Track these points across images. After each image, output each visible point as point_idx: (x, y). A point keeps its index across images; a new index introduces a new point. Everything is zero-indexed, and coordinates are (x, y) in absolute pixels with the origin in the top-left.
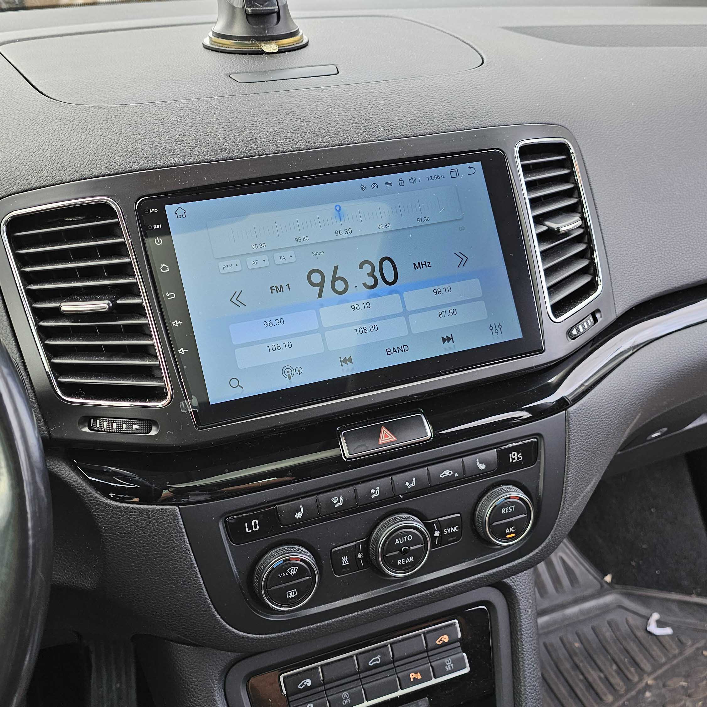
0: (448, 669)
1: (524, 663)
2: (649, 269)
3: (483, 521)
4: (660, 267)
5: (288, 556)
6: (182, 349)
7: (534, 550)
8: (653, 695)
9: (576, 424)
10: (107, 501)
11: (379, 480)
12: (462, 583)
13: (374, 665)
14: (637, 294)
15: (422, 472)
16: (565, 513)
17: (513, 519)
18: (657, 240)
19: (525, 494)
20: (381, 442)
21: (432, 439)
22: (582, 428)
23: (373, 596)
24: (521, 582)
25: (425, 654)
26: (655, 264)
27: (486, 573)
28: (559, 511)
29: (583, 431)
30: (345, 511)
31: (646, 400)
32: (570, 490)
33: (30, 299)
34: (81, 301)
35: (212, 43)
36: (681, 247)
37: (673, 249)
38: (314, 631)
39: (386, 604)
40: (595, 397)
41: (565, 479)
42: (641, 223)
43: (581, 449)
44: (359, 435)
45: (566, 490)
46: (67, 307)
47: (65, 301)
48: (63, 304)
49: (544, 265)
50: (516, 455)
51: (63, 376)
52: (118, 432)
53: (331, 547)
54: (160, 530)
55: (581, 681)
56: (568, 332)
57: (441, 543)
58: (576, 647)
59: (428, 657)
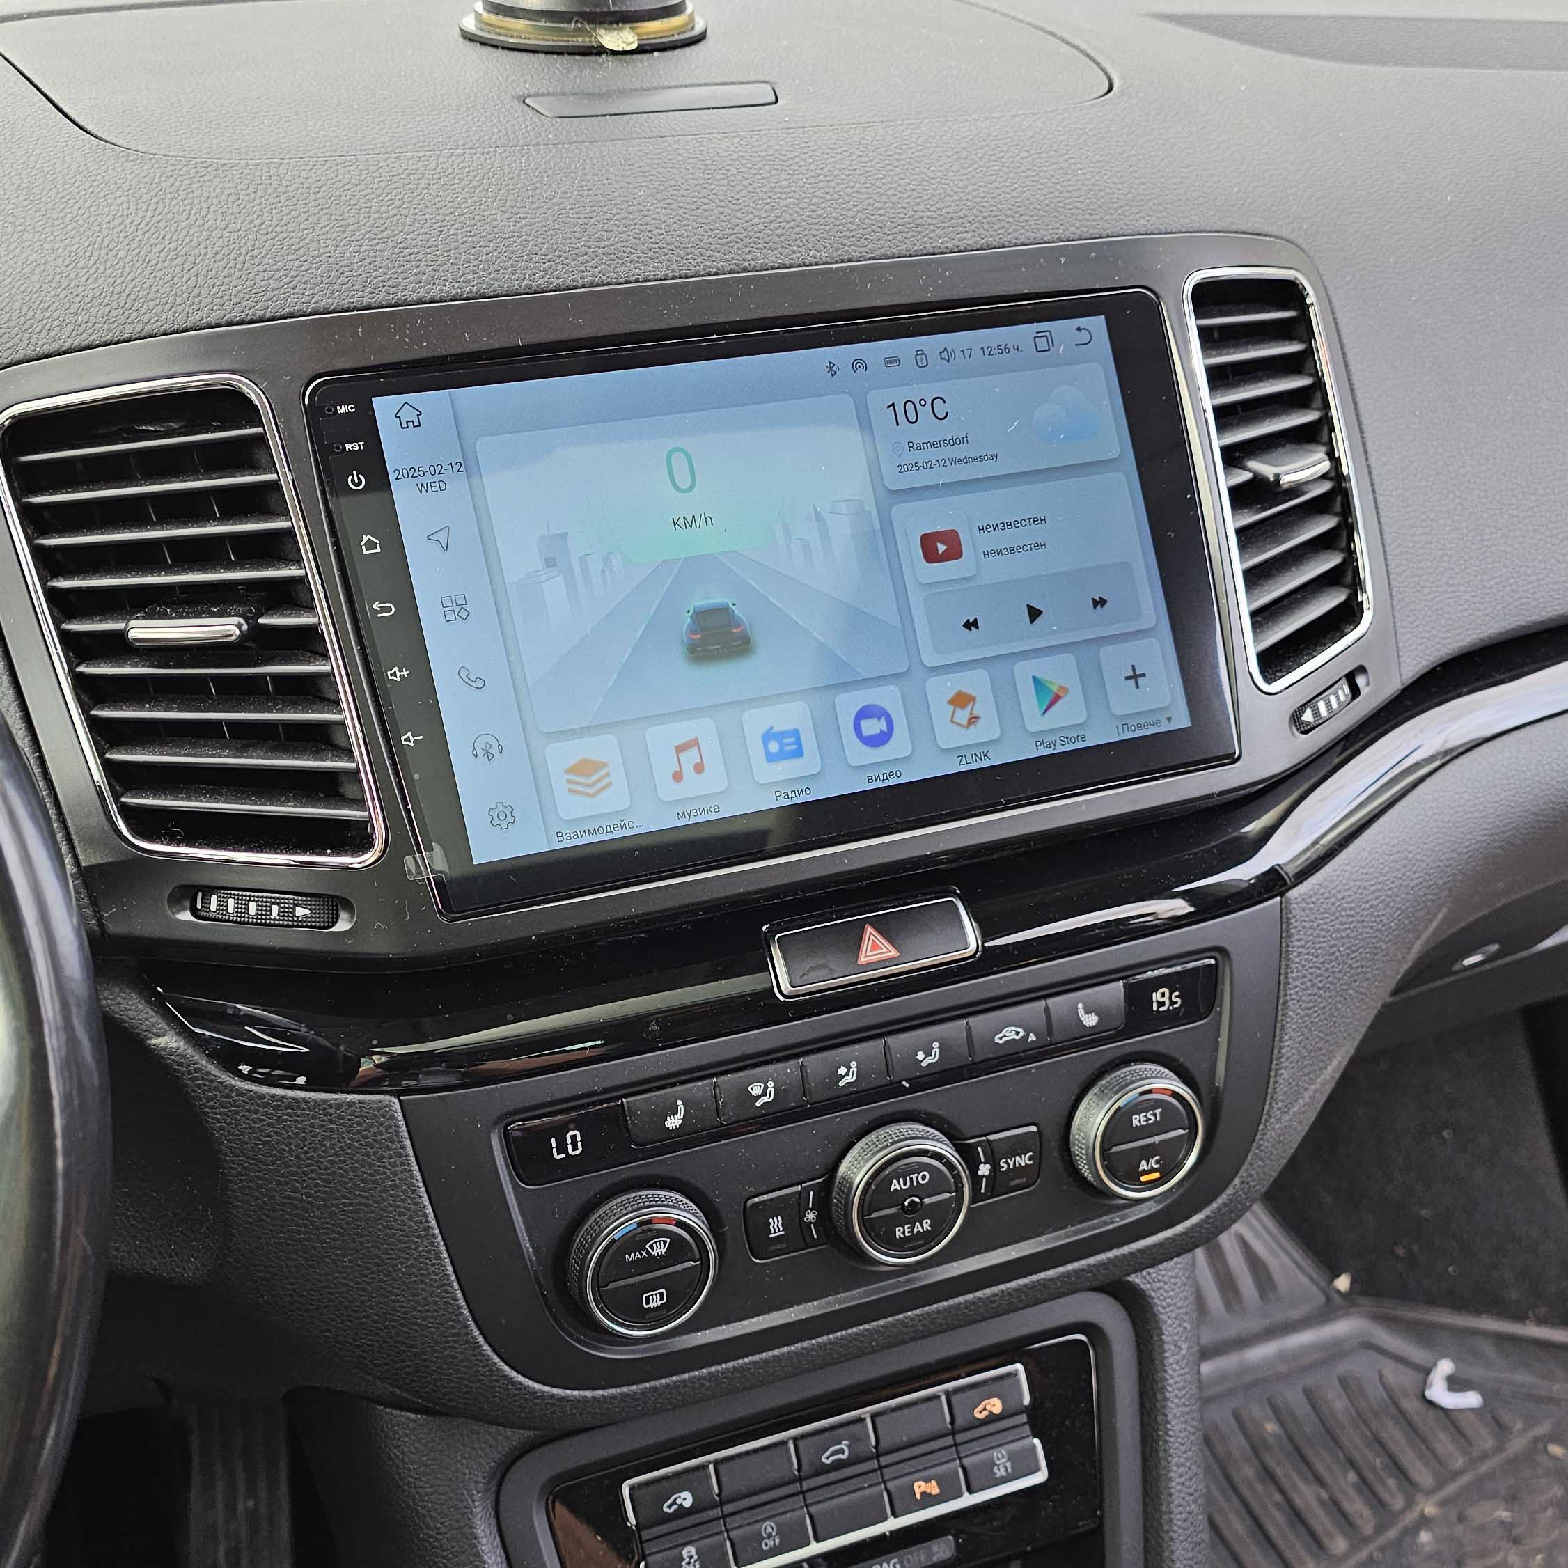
0: (1000, 1472)
1: (1169, 1462)
2: (1477, 579)
3: (1088, 1141)
4: (1501, 576)
5: (648, 1214)
6: (410, 734)
7: (1201, 1210)
8: (1435, 1540)
9: (1304, 927)
10: (233, 1082)
12: (1038, 1281)
13: (834, 1461)
14: (1448, 635)
15: (954, 1029)
16: (1274, 1129)
17: (1156, 1139)
18: (1497, 512)
19: (1185, 1082)
20: (863, 959)
21: (979, 954)
22: (1318, 936)
23: (837, 1307)
24: (1165, 1283)
25: (949, 1440)
26: (1490, 566)
27: (1091, 1260)
28: (1259, 1123)
29: (1320, 943)
30: (776, 1116)
31: (1460, 878)
32: (1285, 1076)
33: (55, 609)
34: (174, 618)
38: (702, 1385)
39: (867, 1326)
40: (1349, 868)
41: (1276, 1052)
42: (1462, 471)
43: (1314, 985)
44: (812, 944)
45: (1275, 1076)
46: (142, 630)
47: (138, 618)
48: (132, 623)
49: (1242, 560)
50: (1167, 995)
51: (134, 792)
52: (261, 924)
53: (745, 1194)
54: (357, 1150)
55: (1277, 1505)
56: (1293, 716)
57: (992, 1190)
58: (1269, 1432)
59: (956, 1445)
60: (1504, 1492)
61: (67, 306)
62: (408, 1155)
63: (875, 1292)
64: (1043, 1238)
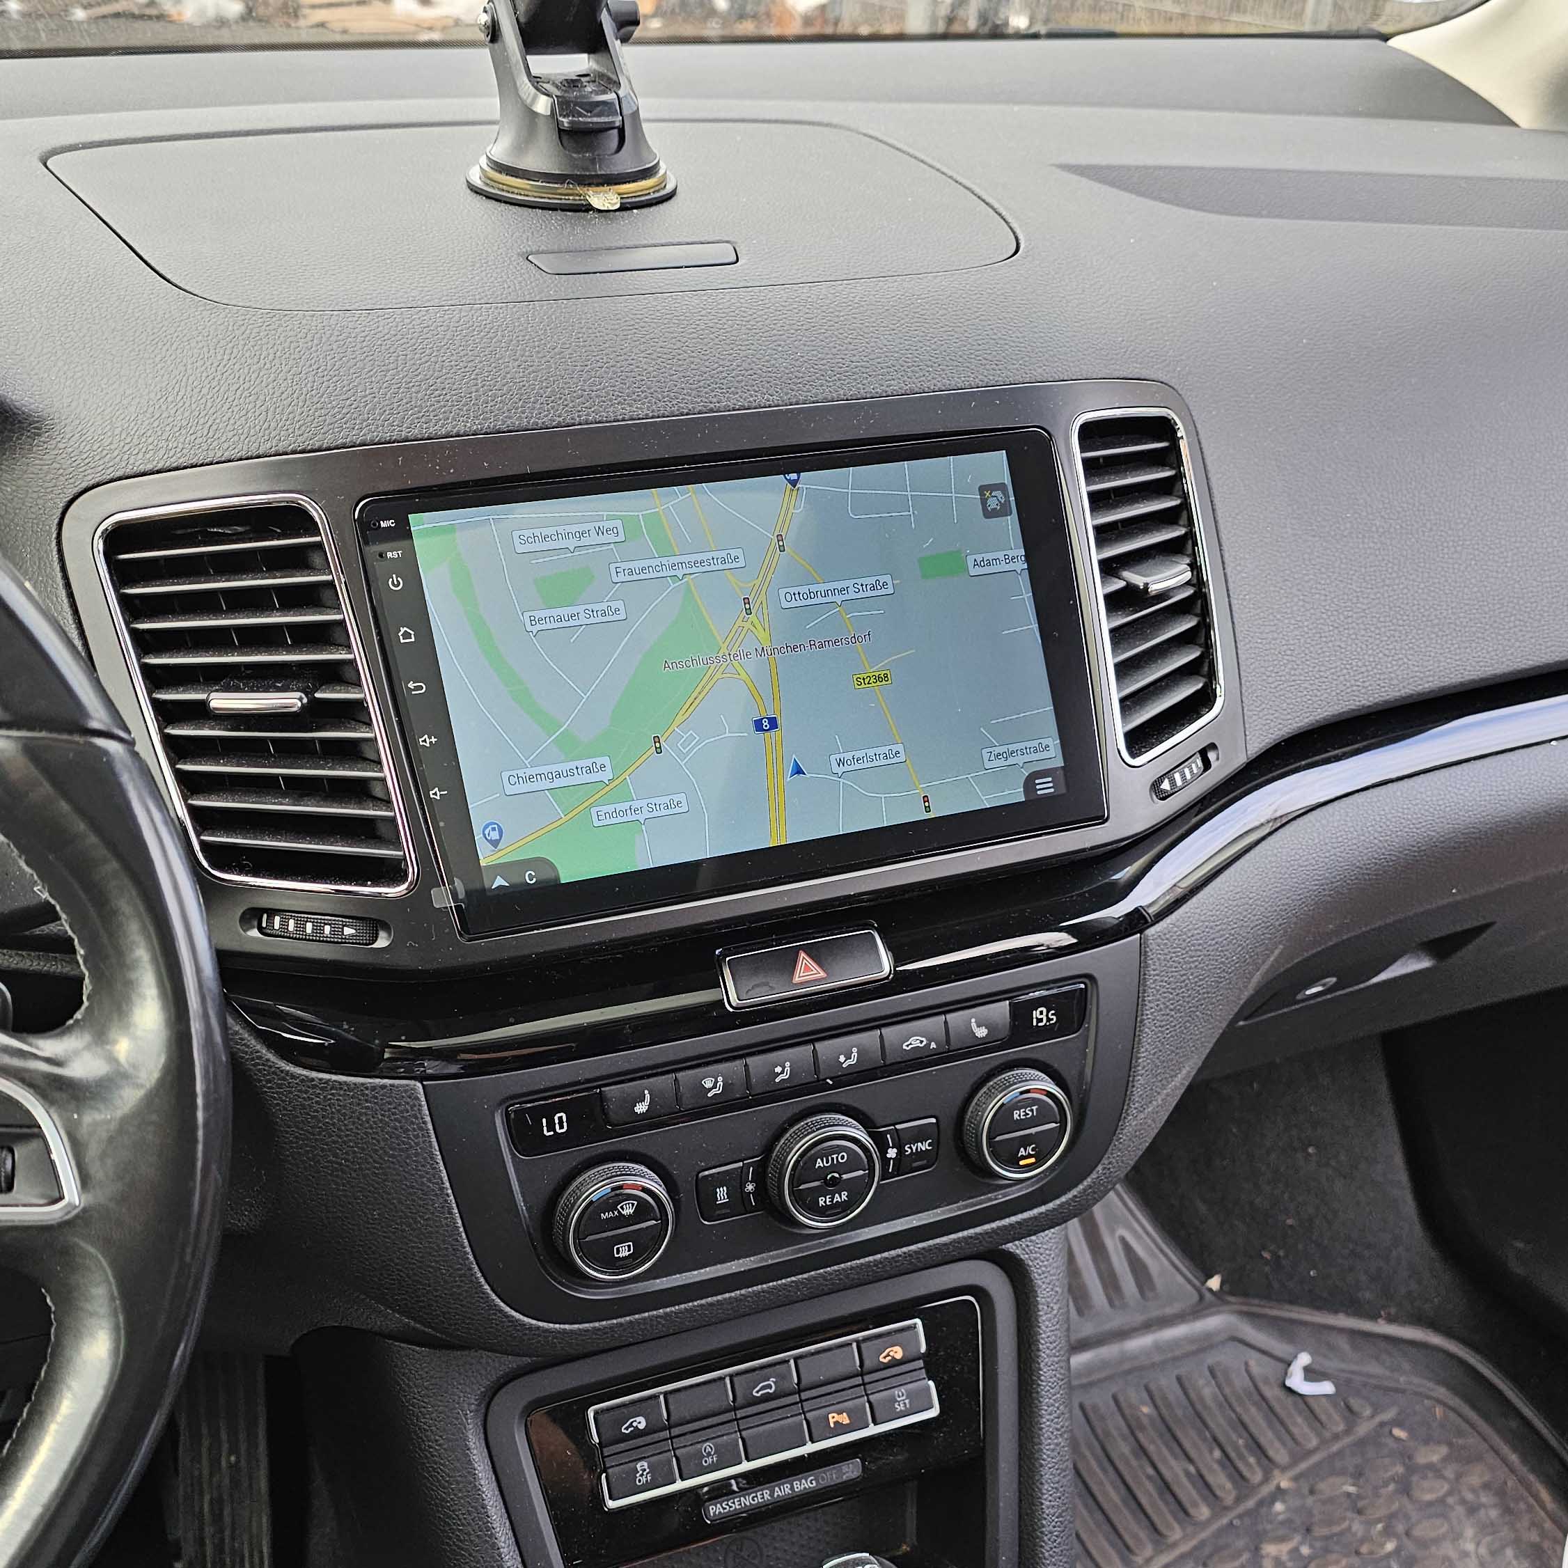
0: (900, 1408)
3: (977, 1131)
5: (618, 1183)
6: (437, 789)
7: (1070, 1190)
8: (1288, 1509)
9: (1159, 959)
10: (288, 1068)
11: (790, 1051)
13: (762, 1395)
14: (1289, 717)
15: (869, 1039)
16: (1131, 1125)
17: (1033, 1131)
19: (1058, 1084)
20: (796, 979)
21: (891, 976)
22: (1171, 966)
23: (770, 1262)
24: (1041, 1254)
25: (858, 1380)
27: (978, 1230)
28: (1119, 1120)
29: (1172, 972)
30: (724, 1105)
31: (1294, 919)
32: (1141, 1081)
33: (149, 683)
34: (248, 692)
35: (488, 182)
38: (659, 1323)
39: (793, 1279)
41: (1134, 1061)
43: (1166, 1007)
44: (757, 966)
45: (1133, 1081)
46: (221, 701)
47: (217, 691)
48: (213, 695)
49: (1114, 656)
50: (1045, 1013)
51: (210, 832)
52: (316, 941)
53: (698, 1169)
54: (387, 1124)
55: (1149, 1477)
56: (1153, 784)
57: (898, 1170)
58: (1144, 1414)
59: (864, 1384)
60: (1351, 1469)
61: (160, 433)
62: (428, 1130)
63: (801, 1250)
64: (939, 1210)
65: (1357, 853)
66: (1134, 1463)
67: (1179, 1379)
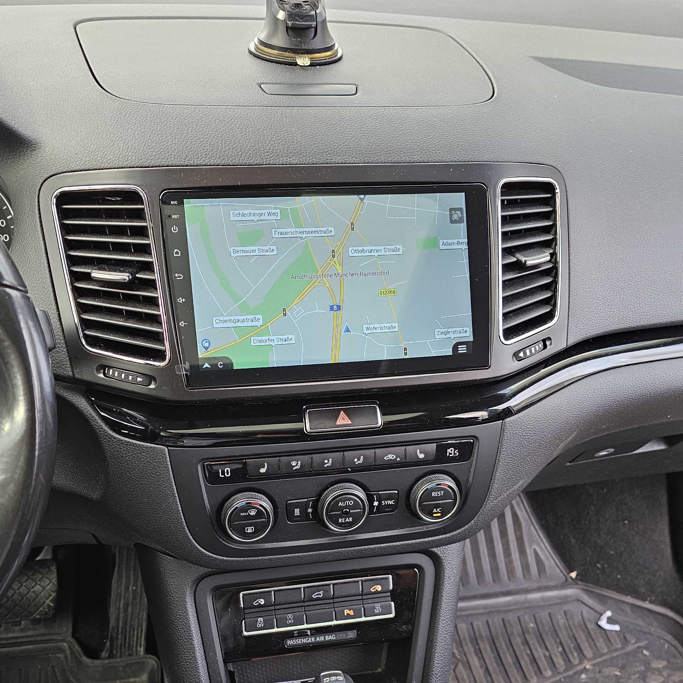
0: (377, 612)
2: (609, 308)
3: (415, 499)
5: (250, 500)
6: (183, 322)
7: (457, 530)
8: (587, 678)
9: (510, 433)
11: (332, 454)
12: (392, 545)
13: (317, 598)
14: (592, 328)
15: (370, 452)
16: (490, 505)
17: (440, 502)
18: (623, 282)
19: (456, 484)
20: (338, 423)
21: (381, 427)
22: (516, 437)
25: (360, 597)
27: (413, 541)
28: (484, 502)
29: (516, 439)
30: (300, 474)
32: (496, 486)
33: (69, 262)
34: (108, 271)
35: (257, 50)
36: (644, 291)
37: (636, 292)
41: (493, 477)
43: (512, 455)
44: (320, 415)
45: (492, 486)
46: (97, 274)
47: (96, 269)
48: (93, 271)
49: (503, 293)
50: (453, 450)
51: (89, 330)
52: (125, 382)
53: (287, 499)
54: (152, 463)
55: (527, 654)
56: (514, 354)
57: (378, 511)
58: (531, 627)
59: (362, 599)
60: (620, 665)
62: (169, 467)
64: (395, 531)
65: (618, 394)
66: (522, 647)
67: (550, 614)
